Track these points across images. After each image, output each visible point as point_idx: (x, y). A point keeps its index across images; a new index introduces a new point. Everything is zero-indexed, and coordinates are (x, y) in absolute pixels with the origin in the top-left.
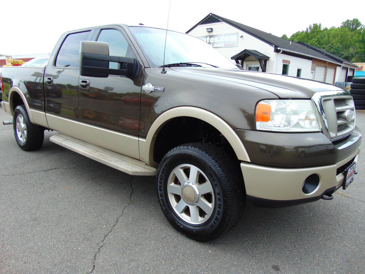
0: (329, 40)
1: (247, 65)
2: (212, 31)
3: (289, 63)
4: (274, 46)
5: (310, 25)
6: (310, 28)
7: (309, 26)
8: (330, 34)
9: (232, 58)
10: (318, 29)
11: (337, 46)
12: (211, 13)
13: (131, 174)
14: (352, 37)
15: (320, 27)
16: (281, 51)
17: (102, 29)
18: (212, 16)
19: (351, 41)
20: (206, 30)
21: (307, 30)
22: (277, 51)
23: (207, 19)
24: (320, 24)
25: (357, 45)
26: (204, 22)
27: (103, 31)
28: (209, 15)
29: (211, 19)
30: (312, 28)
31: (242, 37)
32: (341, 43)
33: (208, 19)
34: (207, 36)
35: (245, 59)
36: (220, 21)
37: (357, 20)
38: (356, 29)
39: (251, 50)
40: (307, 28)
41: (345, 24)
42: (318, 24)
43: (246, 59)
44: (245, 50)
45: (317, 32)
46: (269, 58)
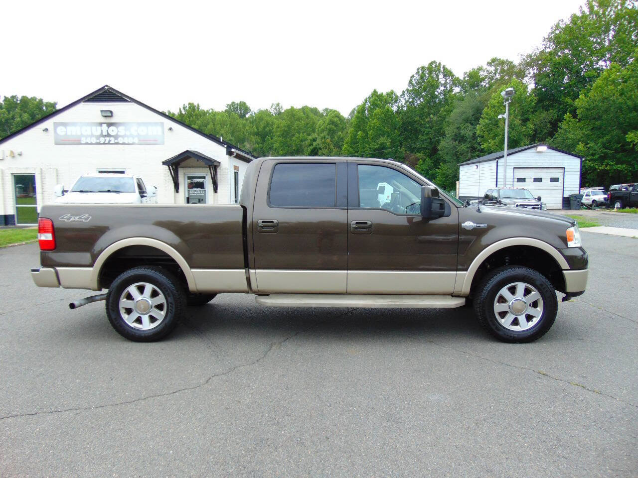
0: (215, 129)
1: (184, 173)
2: (112, 116)
3: (238, 170)
4: (226, 146)
5: (184, 105)
6: (184, 108)
7: (183, 106)
8: (215, 120)
9: (164, 163)
10: (197, 112)
12: (107, 86)
14: (244, 127)
15: (198, 109)
16: (235, 154)
18: (108, 91)
19: (243, 132)
20: (100, 112)
21: (181, 111)
22: (230, 153)
23: (98, 93)
24: (198, 105)
25: (253, 138)
26: (93, 98)
28: (103, 88)
29: (106, 95)
30: (188, 109)
31: (170, 129)
32: (233, 133)
33: (100, 94)
34: (101, 124)
35: (179, 165)
36: (125, 101)
37: (245, 103)
38: (244, 116)
39: (193, 151)
40: (180, 110)
41: (230, 107)
42: (196, 104)
43: (183, 164)
44: (187, 151)
45: (196, 115)
46: (220, 163)
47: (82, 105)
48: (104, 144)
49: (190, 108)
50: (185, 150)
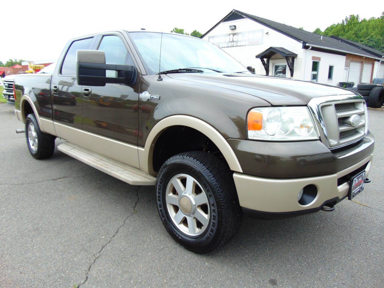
0: (367, 33)
1: (273, 63)
2: (235, 29)
3: (320, 60)
4: (302, 42)
5: (347, 17)
6: (346, 20)
7: (345, 18)
8: (369, 26)
9: (257, 57)
10: (355, 21)
11: (377, 38)
12: (234, 10)
13: (131, 183)
15: (357, 19)
16: (311, 48)
17: (103, 36)
18: (235, 13)
20: (229, 27)
21: (343, 22)
22: (306, 47)
23: (229, 16)
24: (358, 16)
26: (226, 19)
27: (105, 37)
28: (232, 11)
29: (234, 16)
30: (349, 19)
31: (267, 33)
32: (382, 35)
33: (230, 16)
34: (230, 34)
35: (271, 58)
36: (243, 18)
39: (276, 47)
40: (343, 20)
42: (355, 15)
43: (273, 57)
44: (271, 48)
45: (354, 24)
46: (297, 55)
47: (222, 24)
48: (231, 47)
49: (350, 19)
50: (270, 47)
